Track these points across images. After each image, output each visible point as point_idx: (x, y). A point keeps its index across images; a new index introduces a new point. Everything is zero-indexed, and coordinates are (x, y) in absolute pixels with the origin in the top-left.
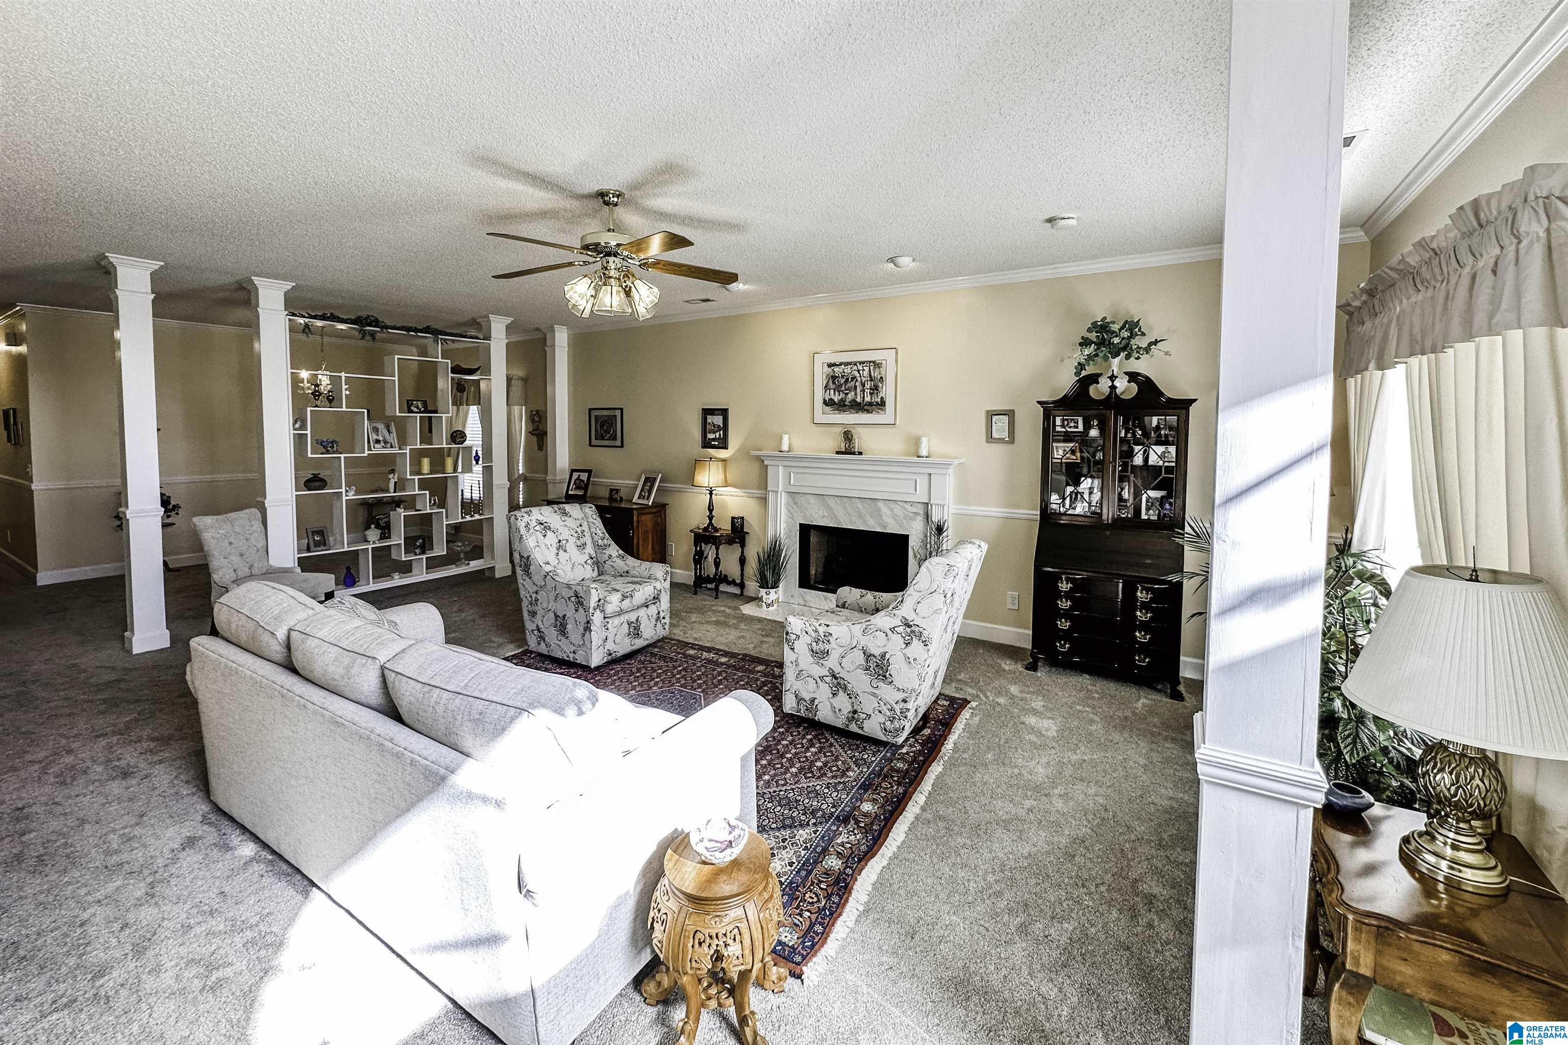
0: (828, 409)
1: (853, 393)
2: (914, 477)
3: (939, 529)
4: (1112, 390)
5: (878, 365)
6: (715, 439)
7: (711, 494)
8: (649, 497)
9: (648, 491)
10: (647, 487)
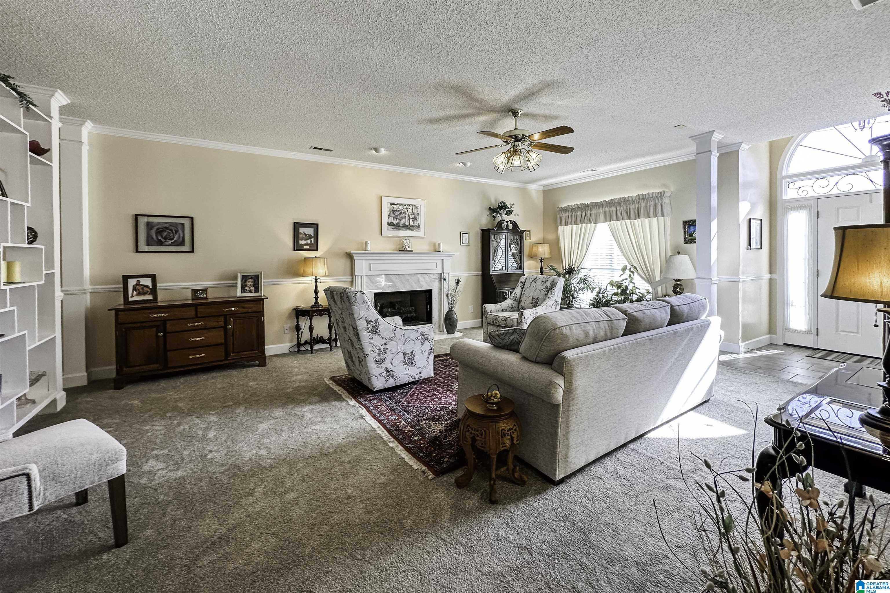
0: (390, 228)
2: (436, 261)
3: (458, 283)
4: (507, 226)
5: (416, 207)
6: (307, 244)
7: (316, 282)
8: (257, 290)
9: (253, 286)
10: (250, 283)
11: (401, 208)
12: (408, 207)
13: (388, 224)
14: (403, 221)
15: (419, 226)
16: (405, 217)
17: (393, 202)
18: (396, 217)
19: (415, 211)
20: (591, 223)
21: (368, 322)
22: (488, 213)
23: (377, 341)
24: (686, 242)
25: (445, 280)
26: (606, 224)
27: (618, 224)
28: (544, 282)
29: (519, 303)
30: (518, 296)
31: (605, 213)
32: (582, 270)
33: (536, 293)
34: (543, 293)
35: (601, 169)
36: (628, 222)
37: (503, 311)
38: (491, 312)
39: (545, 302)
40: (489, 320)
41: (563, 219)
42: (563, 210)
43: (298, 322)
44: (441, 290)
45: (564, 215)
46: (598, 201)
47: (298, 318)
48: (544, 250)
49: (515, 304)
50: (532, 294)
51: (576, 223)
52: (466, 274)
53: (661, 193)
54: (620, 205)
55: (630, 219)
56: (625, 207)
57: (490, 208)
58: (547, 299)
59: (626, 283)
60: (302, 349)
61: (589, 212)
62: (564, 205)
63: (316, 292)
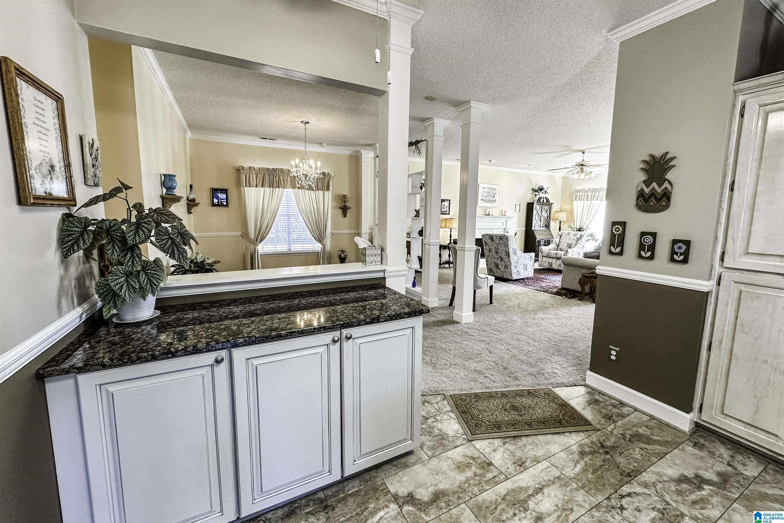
0: (482, 202)
2: (503, 221)
3: (515, 234)
4: (543, 200)
5: (495, 190)
6: (445, 211)
7: (451, 231)
11: (488, 190)
12: (491, 190)
13: (481, 199)
14: (488, 198)
15: (495, 201)
16: (489, 195)
17: (484, 187)
18: (484, 195)
19: (494, 192)
21: (513, 249)
22: (531, 192)
28: (575, 235)
29: (558, 246)
30: (557, 243)
32: (588, 229)
33: (570, 241)
34: (575, 241)
37: (550, 250)
38: (544, 250)
39: (577, 246)
40: (544, 255)
41: (578, 196)
42: (578, 191)
43: (441, 252)
45: (578, 194)
47: (440, 250)
48: (563, 216)
49: (556, 247)
50: (567, 241)
51: (587, 200)
52: (517, 229)
57: (533, 189)
58: (578, 244)
61: (597, 194)
62: (579, 188)
63: (451, 237)
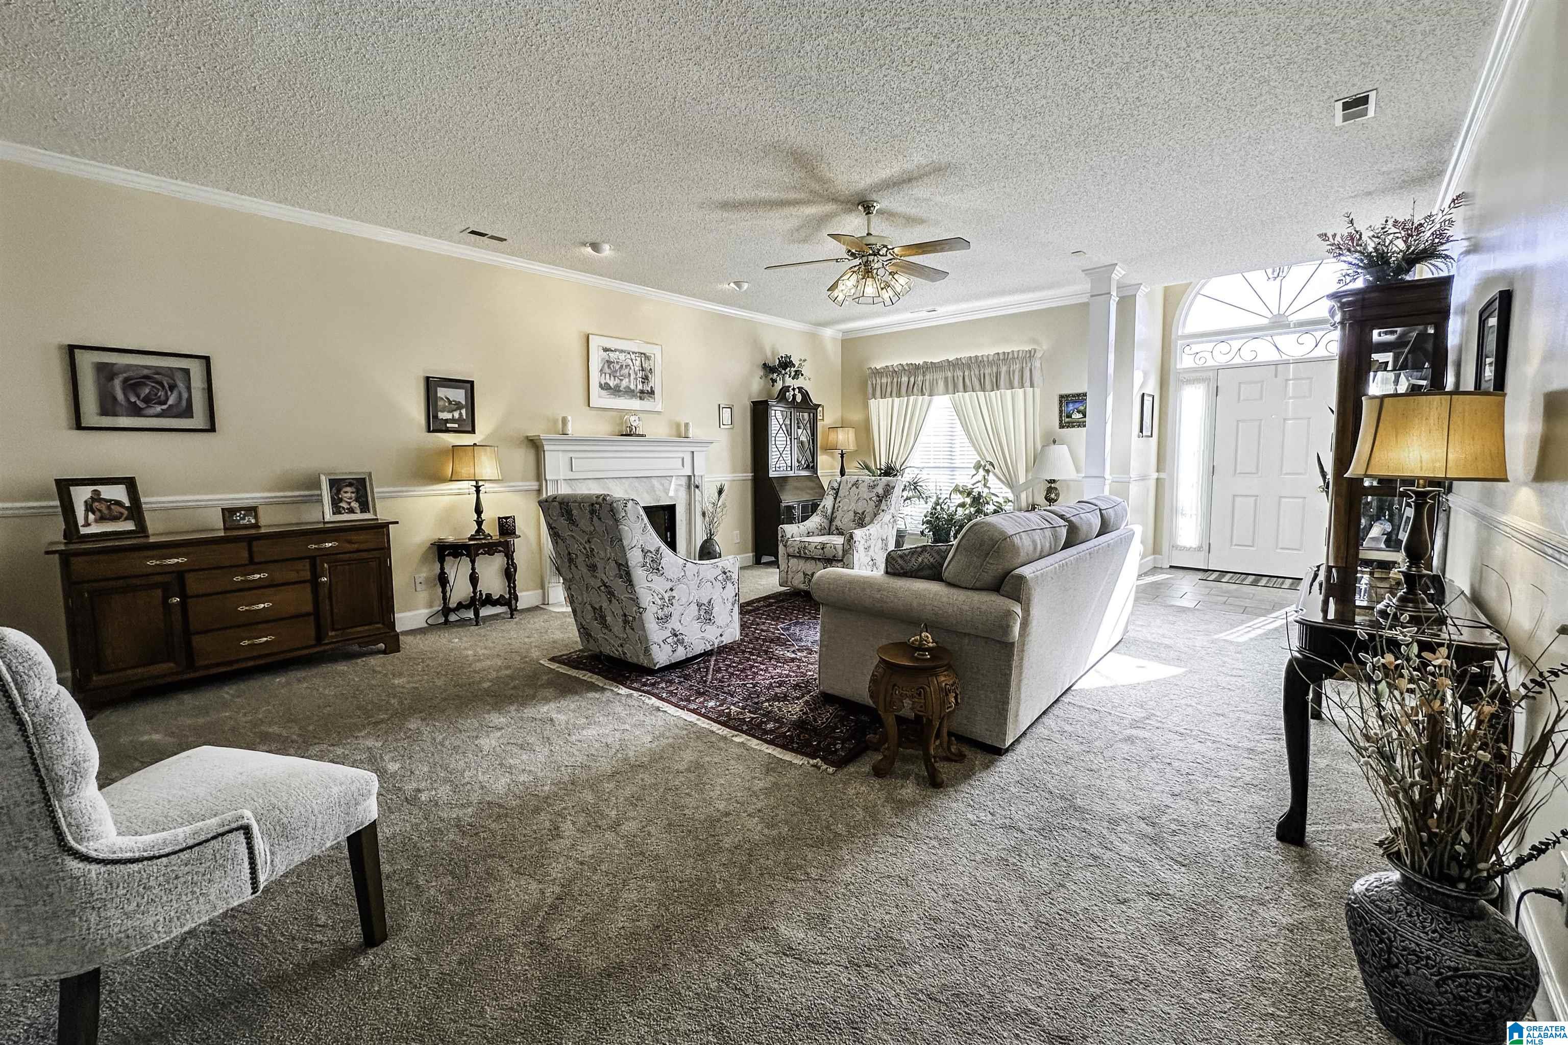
0: (604, 393)
1: (627, 380)
2: (681, 455)
3: (720, 492)
4: (794, 396)
5: (648, 358)
6: (453, 421)
7: (478, 491)
8: (365, 508)
9: (357, 500)
10: (349, 495)
11: (622, 357)
12: (633, 356)
13: (601, 386)
14: (625, 383)
15: (652, 393)
16: (629, 374)
17: (608, 346)
18: (613, 374)
19: (646, 365)
20: (923, 394)
21: (645, 552)
22: (761, 373)
23: (659, 584)
24: (1061, 427)
25: (697, 487)
26: (947, 397)
27: (967, 398)
28: (872, 487)
29: (831, 521)
30: (829, 511)
31: (946, 379)
32: (907, 471)
33: (860, 503)
34: (872, 504)
35: (941, 310)
36: (981, 394)
37: (808, 534)
38: (792, 537)
39: (879, 518)
40: (791, 550)
41: (878, 387)
42: (877, 373)
43: (442, 568)
44: (690, 504)
45: (878, 381)
46: (937, 358)
47: (442, 561)
48: (846, 439)
49: (826, 524)
50: (853, 506)
51: (899, 395)
52: (730, 476)
53: (1030, 352)
54: (969, 368)
55: (983, 389)
56: (977, 373)
57: (765, 366)
58: (882, 514)
59: (979, 488)
60: (453, 618)
61: (920, 378)
62: (879, 366)
63: (478, 510)
